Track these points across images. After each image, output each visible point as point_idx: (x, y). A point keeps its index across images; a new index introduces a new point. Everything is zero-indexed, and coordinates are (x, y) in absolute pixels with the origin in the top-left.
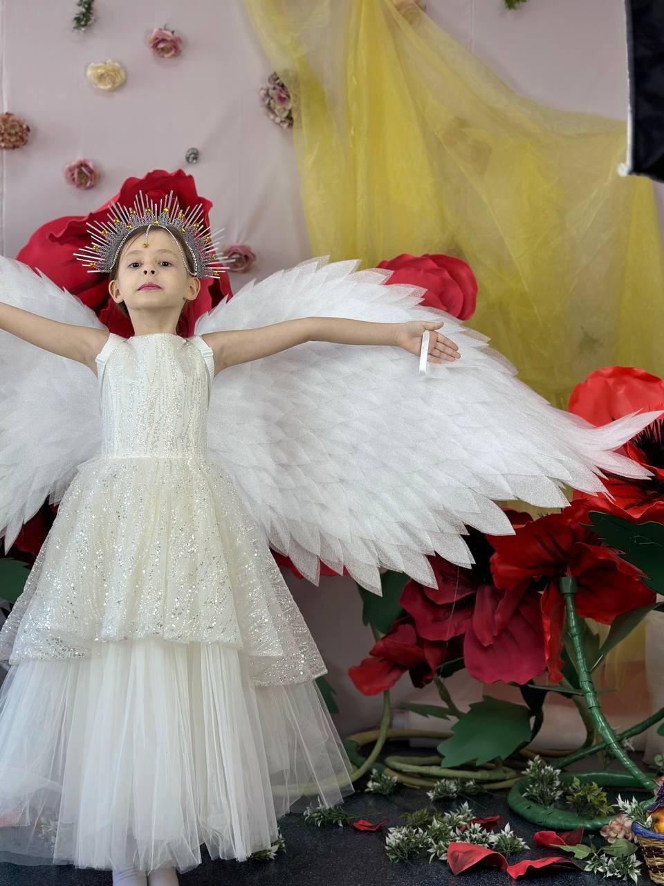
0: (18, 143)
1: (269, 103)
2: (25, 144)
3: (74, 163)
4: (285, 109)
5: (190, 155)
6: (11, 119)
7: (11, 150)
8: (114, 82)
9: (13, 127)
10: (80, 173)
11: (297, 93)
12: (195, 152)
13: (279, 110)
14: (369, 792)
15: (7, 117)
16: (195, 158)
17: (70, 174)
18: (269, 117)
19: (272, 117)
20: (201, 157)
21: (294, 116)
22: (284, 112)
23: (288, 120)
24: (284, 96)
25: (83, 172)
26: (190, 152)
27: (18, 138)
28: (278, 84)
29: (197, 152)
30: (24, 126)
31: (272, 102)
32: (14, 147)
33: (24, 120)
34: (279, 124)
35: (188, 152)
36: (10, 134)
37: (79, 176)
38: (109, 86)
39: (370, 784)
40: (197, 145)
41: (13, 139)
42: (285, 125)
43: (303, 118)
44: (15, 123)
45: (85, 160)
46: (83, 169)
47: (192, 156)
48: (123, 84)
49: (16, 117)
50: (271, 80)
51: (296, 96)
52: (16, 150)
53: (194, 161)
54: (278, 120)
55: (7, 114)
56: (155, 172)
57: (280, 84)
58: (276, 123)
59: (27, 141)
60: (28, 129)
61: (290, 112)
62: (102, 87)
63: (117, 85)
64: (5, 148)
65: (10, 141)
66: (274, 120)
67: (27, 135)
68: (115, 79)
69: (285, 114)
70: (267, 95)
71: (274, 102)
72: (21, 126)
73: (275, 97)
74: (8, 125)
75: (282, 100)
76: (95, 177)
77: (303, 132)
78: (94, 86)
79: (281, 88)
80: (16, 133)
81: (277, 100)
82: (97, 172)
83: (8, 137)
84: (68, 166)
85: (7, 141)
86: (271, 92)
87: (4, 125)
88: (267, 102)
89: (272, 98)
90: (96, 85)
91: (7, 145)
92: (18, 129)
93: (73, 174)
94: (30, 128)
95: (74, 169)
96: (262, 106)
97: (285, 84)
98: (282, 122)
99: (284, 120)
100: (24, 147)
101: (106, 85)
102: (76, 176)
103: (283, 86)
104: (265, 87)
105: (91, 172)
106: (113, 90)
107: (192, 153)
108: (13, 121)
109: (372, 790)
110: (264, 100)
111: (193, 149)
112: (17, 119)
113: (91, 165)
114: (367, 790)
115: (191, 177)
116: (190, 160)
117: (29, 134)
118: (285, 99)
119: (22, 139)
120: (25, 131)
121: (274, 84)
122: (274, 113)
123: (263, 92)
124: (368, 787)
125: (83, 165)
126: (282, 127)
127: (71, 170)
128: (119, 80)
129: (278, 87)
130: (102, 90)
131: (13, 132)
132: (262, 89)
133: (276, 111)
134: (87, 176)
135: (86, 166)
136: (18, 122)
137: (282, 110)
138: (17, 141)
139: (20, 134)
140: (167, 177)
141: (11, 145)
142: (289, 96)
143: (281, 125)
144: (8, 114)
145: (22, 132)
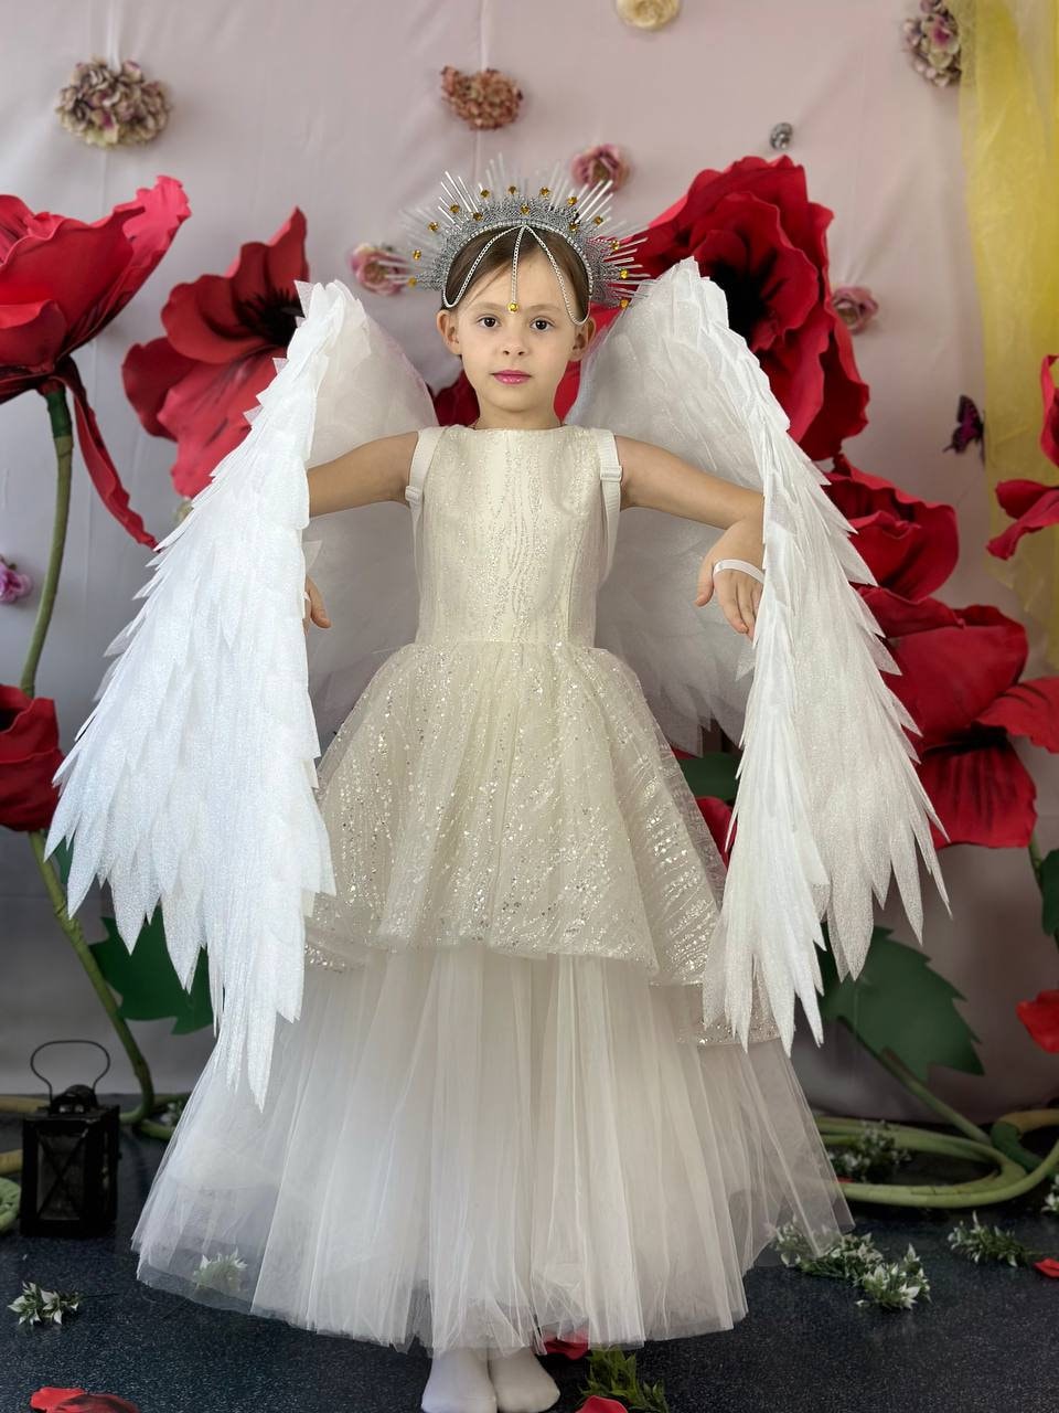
0: (502, 120)
1: (919, 44)
2: (513, 121)
3: (590, 150)
4: (946, 54)
5: (778, 135)
6: (494, 79)
7: (490, 132)
8: (660, 16)
9: (497, 92)
10: (599, 166)
11: (969, 25)
12: (787, 128)
13: (934, 56)
14: (1049, 1214)
15: (488, 75)
16: (786, 140)
17: (580, 170)
18: (913, 66)
19: (921, 68)
20: (794, 138)
21: (963, 66)
22: (943, 59)
23: (949, 75)
24: (946, 31)
25: (604, 167)
26: (778, 131)
27: (504, 111)
28: (938, 12)
29: (791, 129)
30: (515, 91)
31: (924, 42)
32: (497, 126)
33: (515, 81)
34: (932, 81)
35: (775, 129)
36: (492, 105)
37: (595, 173)
38: (651, 23)
39: (1051, 1200)
40: (792, 119)
41: (496, 113)
42: (943, 82)
43: (977, 68)
44: (501, 86)
45: (607, 146)
46: (604, 161)
47: (782, 136)
48: (674, 19)
49: (502, 76)
50: (926, 6)
51: (968, 31)
52: (498, 131)
53: (784, 146)
54: (931, 73)
55: (488, 71)
56: (746, 160)
57: (943, 10)
58: (925, 78)
59: (516, 115)
60: (520, 96)
61: (956, 58)
62: (640, 23)
63: (663, 20)
64: (482, 127)
65: (490, 115)
66: (924, 74)
67: (517, 106)
68: (662, 9)
69: (946, 63)
70: (917, 29)
71: (930, 42)
72: (509, 91)
73: (931, 34)
74: (489, 90)
75: (942, 38)
76: (620, 174)
77: (976, 93)
78: (627, 22)
79: (941, 18)
80: (502, 102)
81: (933, 40)
82: (624, 165)
83: (488, 109)
84: (578, 156)
85: (486, 115)
86: (924, 26)
87: (484, 88)
88: (915, 42)
89: (925, 36)
90: (631, 21)
91: (486, 123)
92: (504, 96)
93: (585, 170)
94: (524, 94)
95: (589, 161)
96: (904, 50)
97: (951, 11)
98: (938, 75)
99: (941, 72)
100: (512, 127)
101: (647, 20)
102: (591, 172)
103: (946, 14)
104: (913, 17)
105: (615, 165)
106: (656, 29)
107: (782, 132)
108: (498, 82)
109: (1055, 1209)
110: (909, 40)
111: (784, 125)
112: (504, 79)
113: (616, 154)
114: (1046, 1208)
115: (800, 169)
116: (777, 143)
117: (522, 103)
118: (947, 36)
119: (509, 110)
120: (515, 99)
121: (932, 11)
122: (926, 62)
123: (908, 27)
124: (1046, 1204)
125: (603, 153)
126: (936, 85)
127: (583, 163)
128: (668, 12)
129: (937, 17)
130: (641, 29)
131: (497, 100)
132: (908, 21)
133: (930, 58)
134: (608, 172)
135: (608, 156)
136: (506, 84)
137: (942, 56)
138: (501, 115)
139: (508, 104)
140: (764, 169)
141: (491, 122)
142: (955, 32)
143: (937, 81)
144: (491, 72)
145: (511, 101)
